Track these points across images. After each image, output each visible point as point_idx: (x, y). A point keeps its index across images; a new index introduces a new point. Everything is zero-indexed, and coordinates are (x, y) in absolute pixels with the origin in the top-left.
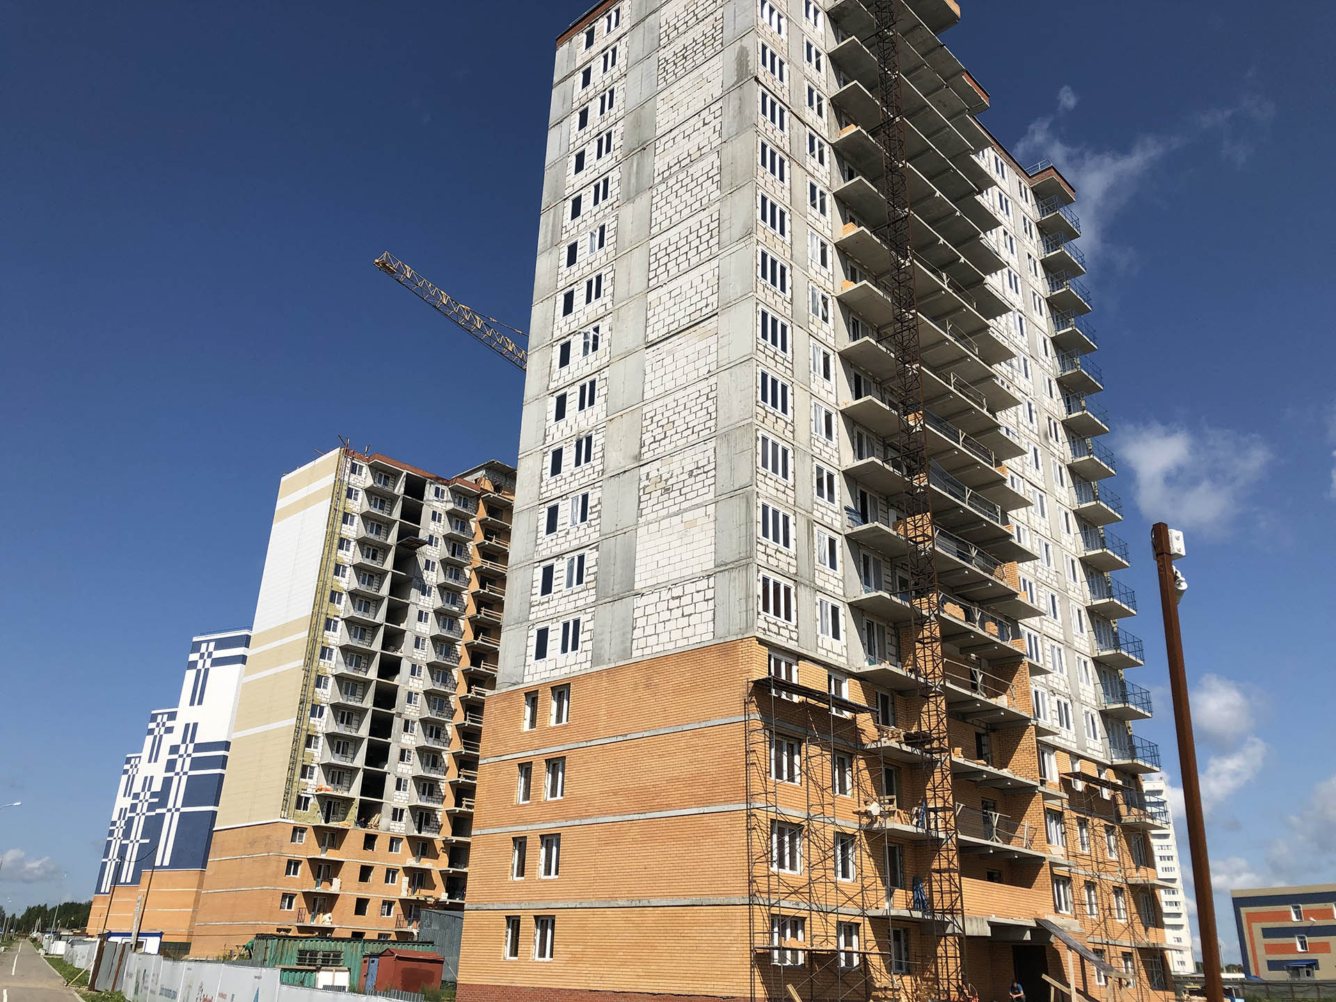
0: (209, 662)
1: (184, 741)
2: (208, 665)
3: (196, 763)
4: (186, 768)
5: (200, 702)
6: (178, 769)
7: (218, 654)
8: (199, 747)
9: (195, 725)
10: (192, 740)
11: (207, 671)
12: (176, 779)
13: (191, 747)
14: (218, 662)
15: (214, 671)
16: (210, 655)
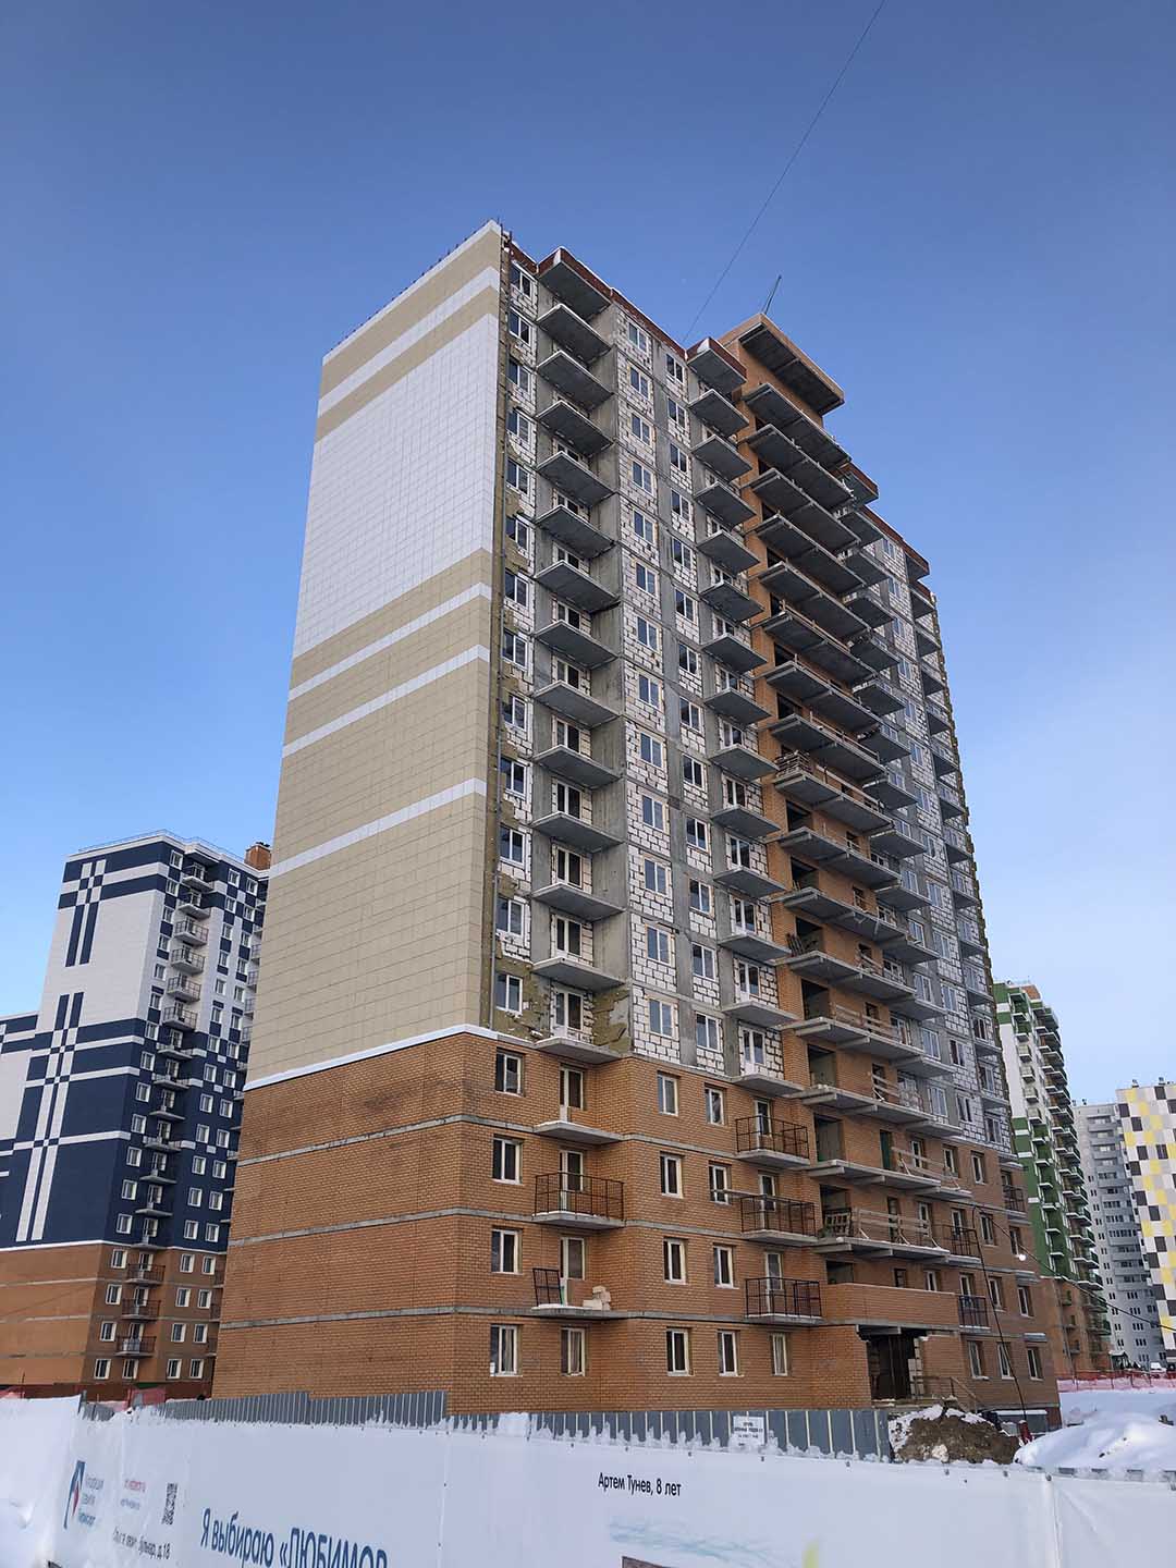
0: (97, 892)
1: (59, 1025)
2: (96, 896)
3: (83, 1061)
4: (66, 1070)
5: (85, 959)
6: (51, 1072)
7: (112, 878)
8: (86, 1034)
9: (79, 997)
10: (74, 1023)
11: (94, 907)
12: (48, 1090)
13: (73, 1034)
14: (111, 892)
15: (106, 907)
16: (98, 881)
